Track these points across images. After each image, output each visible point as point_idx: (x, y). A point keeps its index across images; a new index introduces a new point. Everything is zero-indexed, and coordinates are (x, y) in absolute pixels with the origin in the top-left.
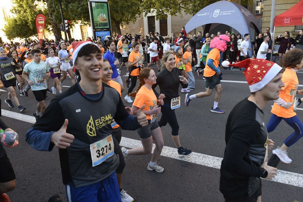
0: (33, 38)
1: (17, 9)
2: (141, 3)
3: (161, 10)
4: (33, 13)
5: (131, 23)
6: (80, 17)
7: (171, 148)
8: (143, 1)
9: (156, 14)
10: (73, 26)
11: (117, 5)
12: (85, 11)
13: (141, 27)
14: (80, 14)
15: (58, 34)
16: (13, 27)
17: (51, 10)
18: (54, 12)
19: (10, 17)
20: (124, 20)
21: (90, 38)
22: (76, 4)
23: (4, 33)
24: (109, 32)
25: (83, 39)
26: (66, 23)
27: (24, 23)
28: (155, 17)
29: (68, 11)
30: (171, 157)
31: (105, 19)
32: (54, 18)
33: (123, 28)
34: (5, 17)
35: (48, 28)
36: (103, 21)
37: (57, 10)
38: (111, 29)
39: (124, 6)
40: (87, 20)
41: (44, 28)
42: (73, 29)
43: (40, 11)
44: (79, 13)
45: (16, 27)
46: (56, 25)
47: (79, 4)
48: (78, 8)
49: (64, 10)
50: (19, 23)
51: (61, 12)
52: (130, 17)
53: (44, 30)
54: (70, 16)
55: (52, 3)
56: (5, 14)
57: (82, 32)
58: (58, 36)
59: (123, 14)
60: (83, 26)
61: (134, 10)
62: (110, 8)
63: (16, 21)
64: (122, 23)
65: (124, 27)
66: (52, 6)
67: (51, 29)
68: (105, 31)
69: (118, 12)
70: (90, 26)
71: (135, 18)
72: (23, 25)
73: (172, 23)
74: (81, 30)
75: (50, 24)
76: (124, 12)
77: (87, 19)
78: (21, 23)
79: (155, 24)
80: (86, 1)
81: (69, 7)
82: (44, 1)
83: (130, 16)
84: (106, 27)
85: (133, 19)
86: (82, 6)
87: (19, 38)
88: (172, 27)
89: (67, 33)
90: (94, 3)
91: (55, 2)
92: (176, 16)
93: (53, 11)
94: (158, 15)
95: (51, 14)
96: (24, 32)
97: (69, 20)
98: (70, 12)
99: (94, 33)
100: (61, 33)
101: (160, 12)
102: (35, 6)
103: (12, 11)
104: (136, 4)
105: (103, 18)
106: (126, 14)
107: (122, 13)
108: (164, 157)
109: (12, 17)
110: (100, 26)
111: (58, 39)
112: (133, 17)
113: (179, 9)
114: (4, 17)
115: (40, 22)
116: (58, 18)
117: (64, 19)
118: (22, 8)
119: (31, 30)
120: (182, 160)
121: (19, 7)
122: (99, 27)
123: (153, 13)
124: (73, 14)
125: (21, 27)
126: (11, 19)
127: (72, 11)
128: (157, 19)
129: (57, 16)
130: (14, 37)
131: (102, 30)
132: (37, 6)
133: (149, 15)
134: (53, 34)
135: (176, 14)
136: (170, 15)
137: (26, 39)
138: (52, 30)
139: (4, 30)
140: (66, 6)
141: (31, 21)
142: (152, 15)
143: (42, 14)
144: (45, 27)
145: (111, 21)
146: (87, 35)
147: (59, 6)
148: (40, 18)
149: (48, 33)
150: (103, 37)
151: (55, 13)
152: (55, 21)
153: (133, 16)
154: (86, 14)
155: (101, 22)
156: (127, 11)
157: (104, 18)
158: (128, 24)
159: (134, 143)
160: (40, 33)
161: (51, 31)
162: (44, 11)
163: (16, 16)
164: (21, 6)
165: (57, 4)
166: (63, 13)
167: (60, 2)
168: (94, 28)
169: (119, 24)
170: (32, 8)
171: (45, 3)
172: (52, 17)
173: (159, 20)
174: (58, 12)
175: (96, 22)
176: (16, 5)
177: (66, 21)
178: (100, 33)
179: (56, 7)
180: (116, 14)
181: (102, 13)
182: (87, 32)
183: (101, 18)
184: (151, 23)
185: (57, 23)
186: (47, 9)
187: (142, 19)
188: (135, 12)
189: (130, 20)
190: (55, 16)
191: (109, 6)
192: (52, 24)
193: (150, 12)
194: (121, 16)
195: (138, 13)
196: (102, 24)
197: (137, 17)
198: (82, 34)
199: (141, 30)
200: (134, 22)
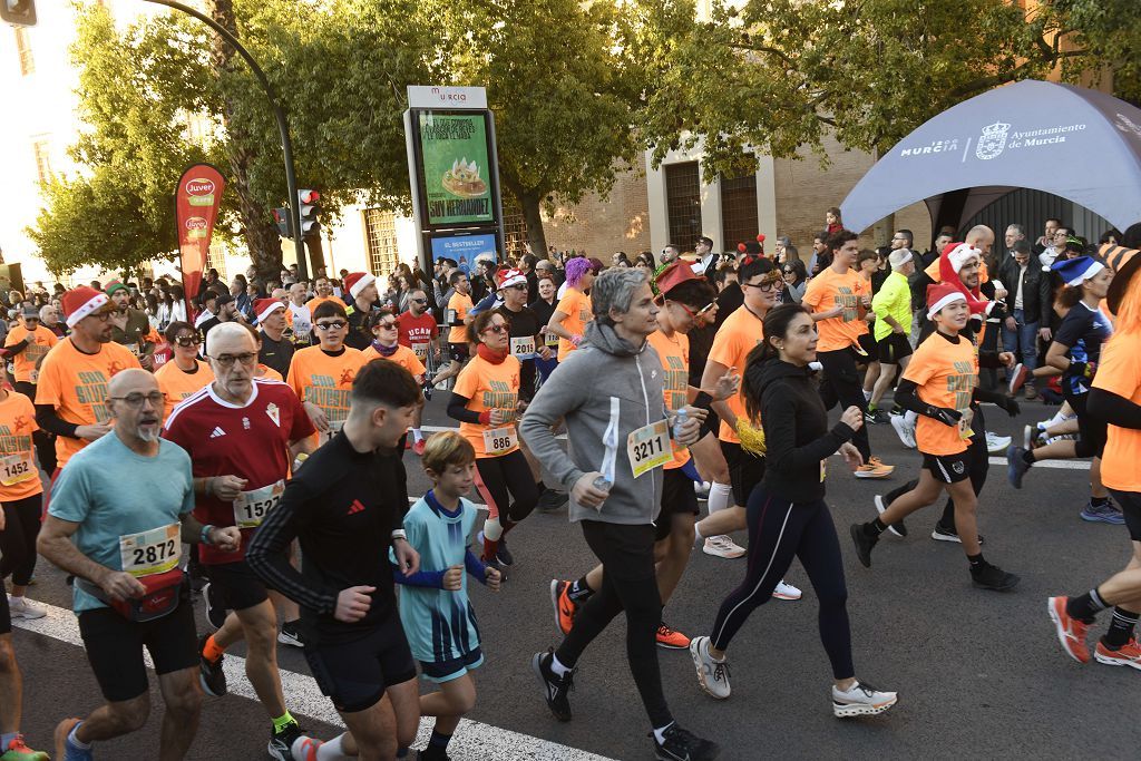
0: (159, 268)
1: (96, 143)
2: (633, 109)
3: (725, 137)
4: (163, 161)
5: (591, 197)
6: (366, 177)
8: (643, 98)
10: (333, 214)
11: (527, 121)
12: (389, 152)
13: (638, 213)
14: (367, 164)
15: (265, 249)
16: (76, 222)
17: (241, 149)
18: (255, 156)
19: (64, 176)
20: (562, 187)
21: (404, 267)
22: (349, 123)
23: (35, 247)
24: (492, 237)
25: (373, 268)
26: (304, 204)
27: (122, 202)
28: (701, 169)
29: (315, 150)
31: (475, 185)
32: (254, 181)
33: (554, 217)
34: (42, 174)
35: (225, 222)
36: (468, 190)
37: (268, 146)
38: (502, 227)
39: (559, 124)
40: (397, 188)
41: (212, 226)
42: (333, 229)
43: (197, 151)
44: (360, 159)
45: (89, 219)
46: (260, 209)
47: (365, 120)
48: (360, 136)
49: (300, 147)
50: (101, 202)
51: (285, 158)
52: (587, 171)
54: (323, 174)
55: (249, 120)
56: (45, 163)
57: (369, 242)
58: (267, 260)
59: (555, 160)
60: (376, 214)
61: (606, 141)
62: (499, 135)
63: (88, 193)
64: (550, 199)
65: (560, 213)
66: (247, 132)
67: (237, 227)
68: (474, 233)
69: (531, 151)
70: (407, 214)
71: (610, 176)
72: (120, 211)
73: (776, 193)
74: (369, 228)
75: (235, 206)
76: (559, 149)
77: (397, 183)
78: (110, 203)
79: (699, 201)
80: (396, 108)
81: (321, 133)
82: (214, 111)
83: (586, 166)
84: (481, 217)
85: (598, 178)
86: (376, 129)
87: (98, 267)
89: (306, 246)
90: (431, 117)
91: (259, 114)
92: (796, 158)
93: (253, 152)
94: (715, 156)
95: (243, 166)
96: (122, 243)
97: (318, 188)
98: (321, 155)
99: (427, 243)
100: (282, 245)
101: (725, 145)
102: (174, 131)
103: (75, 153)
104: (615, 114)
105: (465, 178)
106: (569, 158)
107: (552, 153)
109: (72, 178)
110: (451, 213)
111: (266, 269)
112: (601, 172)
113: (813, 133)
114: (38, 179)
115: (196, 201)
116: (271, 182)
117: (298, 185)
118: (119, 142)
119: (153, 234)
121: (108, 136)
122: (448, 219)
123: (693, 149)
124: (335, 163)
125: (111, 221)
126: (70, 188)
127: (332, 150)
128: (708, 179)
129: (268, 174)
130: (78, 264)
131: (460, 230)
132: (182, 133)
133: (674, 157)
134: (244, 248)
135: (805, 150)
136: (771, 157)
137: (127, 269)
138: (242, 231)
139: (33, 235)
140: (310, 130)
141: (154, 196)
142: (684, 159)
143: (206, 164)
144: (214, 219)
145: (502, 188)
146: (393, 256)
147: (277, 133)
148: (196, 184)
149: (225, 244)
150: (462, 259)
151: (259, 162)
152: (258, 195)
153: (598, 166)
154: (393, 161)
155: (459, 194)
156: (574, 147)
157: (471, 180)
158: (577, 202)
160: (187, 243)
161: (238, 235)
162: (213, 150)
163: (89, 174)
164: (116, 132)
165: (268, 123)
166: (292, 158)
167: (284, 111)
168: (425, 222)
169: (538, 203)
170: (161, 138)
171: (220, 117)
172: (245, 177)
173: (717, 180)
174: (274, 157)
175: (433, 195)
176: (93, 129)
177: (305, 195)
178: (455, 245)
179: (263, 136)
180: (522, 162)
181: (464, 159)
182: (395, 240)
183: (459, 177)
184: (684, 194)
185: (264, 204)
186: (225, 142)
187: (639, 178)
188: (607, 147)
189: (584, 185)
190: (260, 172)
191: (496, 126)
192: (244, 207)
193: (678, 149)
194: (546, 167)
195: (624, 151)
196: (459, 206)
197: (617, 171)
198: (369, 245)
199: (637, 224)
200: (606, 190)
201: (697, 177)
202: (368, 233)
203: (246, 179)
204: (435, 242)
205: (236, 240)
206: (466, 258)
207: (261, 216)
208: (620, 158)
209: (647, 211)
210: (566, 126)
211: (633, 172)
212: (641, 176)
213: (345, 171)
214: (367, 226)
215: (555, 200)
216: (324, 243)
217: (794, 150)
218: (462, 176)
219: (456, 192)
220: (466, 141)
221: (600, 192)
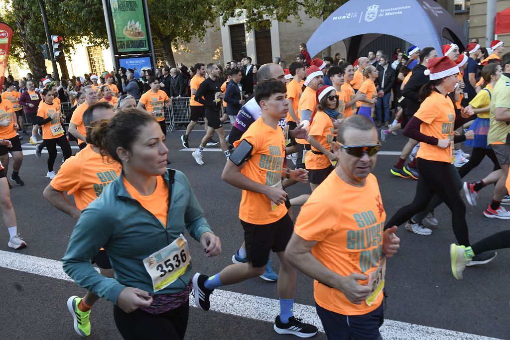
3: (255, 11)
5: (195, 39)
6: (86, 30)
9: (247, 20)
10: (71, 48)
11: (163, 3)
12: (96, 17)
13: (218, 48)
15: (37, 65)
17: (21, 15)
18: (28, 19)
20: (181, 35)
24: (149, 58)
26: (55, 43)
28: (246, 26)
29: (58, 16)
31: (139, 33)
32: (29, 32)
33: (179, 50)
35: (16, 52)
36: (136, 36)
37: (34, 14)
38: (153, 54)
39: (178, 4)
40: (101, 35)
41: (8, 54)
42: (71, 55)
44: (82, 21)
46: (33, 45)
48: (81, 9)
49: (52, 15)
51: (44, 20)
52: (192, 27)
53: (7, 58)
54: (63, 27)
57: (90, 61)
58: (38, 70)
59: (177, 22)
60: (92, 49)
61: (201, 12)
62: (149, 9)
64: (176, 40)
65: (182, 47)
66: (23, 7)
67: (22, 55)
68: (140, 56)
69: (166, 18)
70: (107, 48)
71: (204, 29)
73: (280, 38)
74: (90, 56)
75: (20, 45)
76: (179, 16)
77: (102, 33)
79: (245, 42)
81: (61, 7)
83: (192, 25)
84: (143, 49)
85: (198, 30)
86: (89, 6)
88: (281, 45)
89: (58, 64)
92: (288, 21)
93: (27, 17)
94: (251, 21)
95: (22, 24)
97: (61, 35)
98: (62, 19)
99: (117, 61)
100: (46, 63)
101: (255, 15)
105: (134, 30)
106: (185, 21)
107: (176, 18)
110: (128, 47)
112: (199, 27)
113: (295, 8)
116: (38, 32)
117: (52, 33)
122: (127, 50)
123: (241, 17)
124: (69, 23)
127: (67, 15)
128: (249, 28)
129: (36, 28)
131: (134, 54)
133: (233, 21)
134: (26, 65)
135: (291, 18)
136: (276, 21)
138: (25, 57)
140: (55, 6)
142: (238, 22)
143: (3, 23)
144: (10, 51)
145: (152, 35)
146: (101, 67)
149: (17, 63)
151: (30, 22)
152: (33, 39)
153: (198, 24)
154: (98, 21)
156: (186, 15)
157: (137, 31)
158: (188, 42)
161: (23, 59)
162: (8, 17)
165: (34, 2)
166: (47, 20)
168: (115, 51)
169: (170, 42)
172: (24, 29)
173: (252, 31)
174: (38, 19)
175: (119, 38)
177: (55, 38)
178: (131, 62)
179: (32, 9)
180: (162, 22)
181: (133, 22)
182: (103, 61)
183: (130, 29)
184: (238, 39)
185: (35, 43)
186: (12, 12)
187: (217, 31)
188: (201, 16)
189: (192, 34)
190: (32, 27)
191: (148, 6)
192: (24, 44)
193: (234, 17)
194: (173, 25)
195: (210, 18)
196: (132, 43)
197: (207, 27)
198: (91, 64)
199: (218, 53)
200: (202, 36)
201: (244, 31)
202: (90, 59)
203: (24, 30)
204: (120, 60)
205: (22, 61)
207: (34, 48)
208: (208, 21)
209: (222, 47)
210: (182, 6)
211: (215, 28)
213: (74, 26)
214: (89, 55)
215: (178, 40)
216: (68, 63)
217: (286, 18)
218: (133, 29)
219: (130, 37)
220: (133, 12)
221: (199, 37)
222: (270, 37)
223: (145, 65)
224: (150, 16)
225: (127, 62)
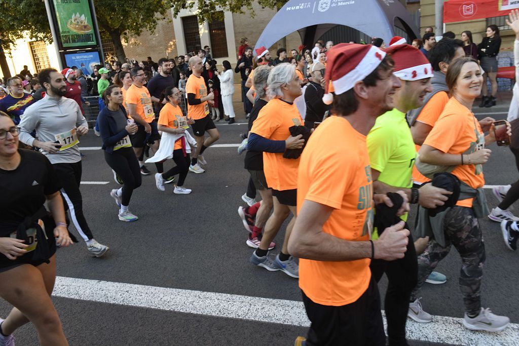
3: (208, 2)
5: (145, 31)
6: (26, 23)
7: (246, 297)
9: (200, 11)
10: (11, 44)
12: (36, 10)
13: (171, 40)
14: (25, 17)
20: (130, 27)
24: (97, 53)
28: (198, 18)
30: (247, 317)
31: (85, 27)
33: (129, 43)
36: (82, 30)
38: (101, 48)
40: (43, 29)
42: (11, 52)
44: (21, 14)
52: (141, 20)
57: (34, 57)
59: (126, 14)
60: (35, 44)
61: (150, 4)
62: (95, 1)
64: (125, 34)
65: (132, 41)
68: (87, 51)
69: (114, 10)
70: (51, 43)
71: (154, 22)
73: (234, 30)
74: (33, 51)
76: (127, 8)
77: (44, 27)
79: (199, 34)
83: (142, 17)
84: (90, 43)
85: (148, 23)
88: (235, 36)
92: (242, 13)
99: (62, 57)
101: (207, 6)
105: (80, 23)
106: (134, 13)
107: (124, 11)
108: (232, 319)
110: (74, 41)
112: (150, 20)
120: (272, 322)
122: (72, 45)
123: (193, 9)
124: (7, 16)
127: (4, 9)
128: (202, 23)
131: (81, 50)
133: (184, 13)
135: (244, 9)
136: (231, 12)
142: (189, 14)
146: (46, 63)
150: (82, 65)
153: (148, 17)
154: (39, 14)
155: (77, 31)
156: (135, 7)
157: (83, 24)
158: (139, 35)
159: (161, 296)
168: (60, 46)
169: (120, 36)
173: (205, 23)
175: (64, 32)
178: (78, 57)
181: (78, 13)
182: (47, 57)
183: (75, 22)
184: (192, 32)
188: (151, 8)
189: (141, 26)
193: (186, 8)
194: (122, 18)
195: (160, 9)
196: (78, 38)
197: (158, 19)
198: (35, 61)
199: (171, 46)
200: (153, 29)
202: (33, 55)
204: (67, 56)
206: (84, 64)
208: (159, 13)
209: (175, 39)
211: (166, 20)
212: (170, 22)
213: (13, 20)
214: (32, 51)
215: (128, 35)
216: (8, 60)
217: (239, 8)
218: (78, 22)
219: (75, 31)
220: (78, 4)
221: (150, 30)
222: (224, 29)
223: (93, 60)
224: (96, 9)
225: (73, 58)
